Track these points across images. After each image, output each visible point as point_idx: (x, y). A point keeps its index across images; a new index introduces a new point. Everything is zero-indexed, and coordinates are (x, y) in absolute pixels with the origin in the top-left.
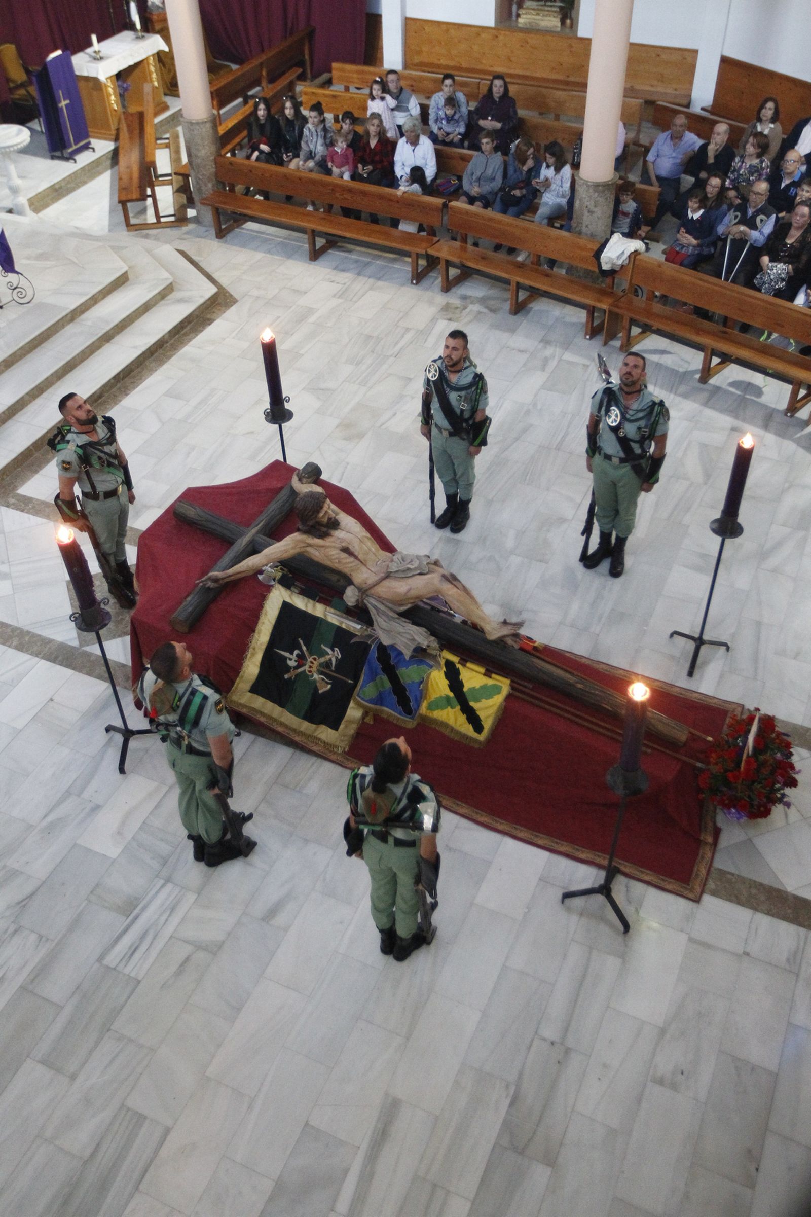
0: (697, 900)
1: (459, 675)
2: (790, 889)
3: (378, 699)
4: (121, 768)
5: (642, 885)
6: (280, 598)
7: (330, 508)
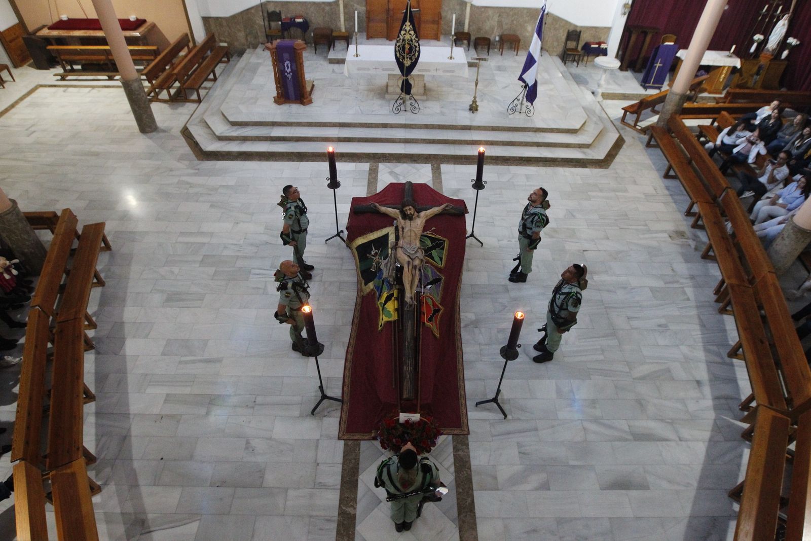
0: (339, 439)
1: (389, 301)
2: (360, 477)
3: (377, 287)
4: (326, 241)
5: (339, 414)
6: (390, 231)
7: (410, 210)
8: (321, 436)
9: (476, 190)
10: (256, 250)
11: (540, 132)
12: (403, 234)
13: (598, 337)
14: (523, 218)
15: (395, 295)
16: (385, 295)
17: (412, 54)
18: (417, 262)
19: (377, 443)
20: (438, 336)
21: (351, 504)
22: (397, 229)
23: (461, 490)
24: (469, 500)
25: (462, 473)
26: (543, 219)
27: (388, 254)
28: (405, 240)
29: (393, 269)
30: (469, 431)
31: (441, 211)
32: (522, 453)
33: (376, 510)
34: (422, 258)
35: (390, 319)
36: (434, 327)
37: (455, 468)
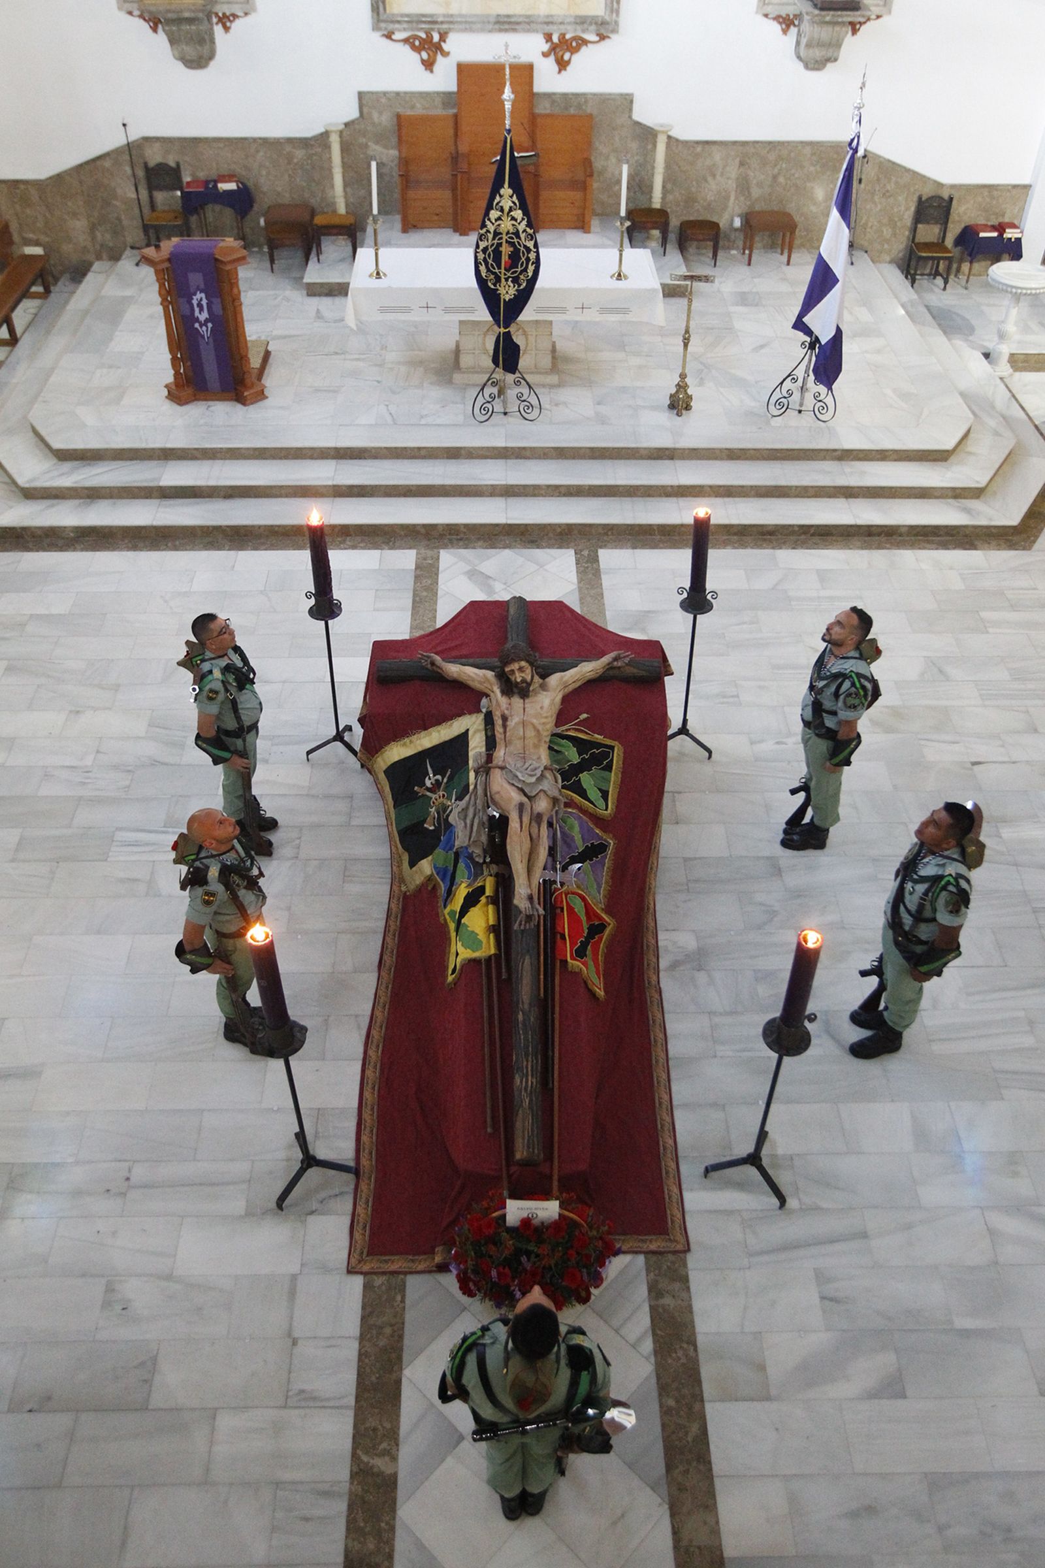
0: (351, 1271)
1: (474, 906)
2: (407, 1373)
3: (442, 872)
4: (309, 753)
5: (349, 1206)
6: (471, 724)
7: (521, 671)
8: (302, 1265)
9: (691, 616)
10: (127, 783)
11: (852, 460)
12: (505, 732)
13: (1015, 989)
14: (812, 687)
15: (489, 891)
16: (462, 892)
17: (519, 270)
18: (542, 805)
19: (450, 1281)
20: (602, 993)
21: (384, 1445)
22: (489, 719)
23: (671, 1403)
24: (695, 1429)
25: (674, 1355)
26: (863, 687)
27: (468, 785)
28: (511, 748)
29: (482, 824)
30: (688, 1244)
31: (600, 671)
32: (831, 1300)
33: (450, 1461)
34: (556, 793)
35: (477, 955)
36: (590, 971)
37: (655, 1342)
